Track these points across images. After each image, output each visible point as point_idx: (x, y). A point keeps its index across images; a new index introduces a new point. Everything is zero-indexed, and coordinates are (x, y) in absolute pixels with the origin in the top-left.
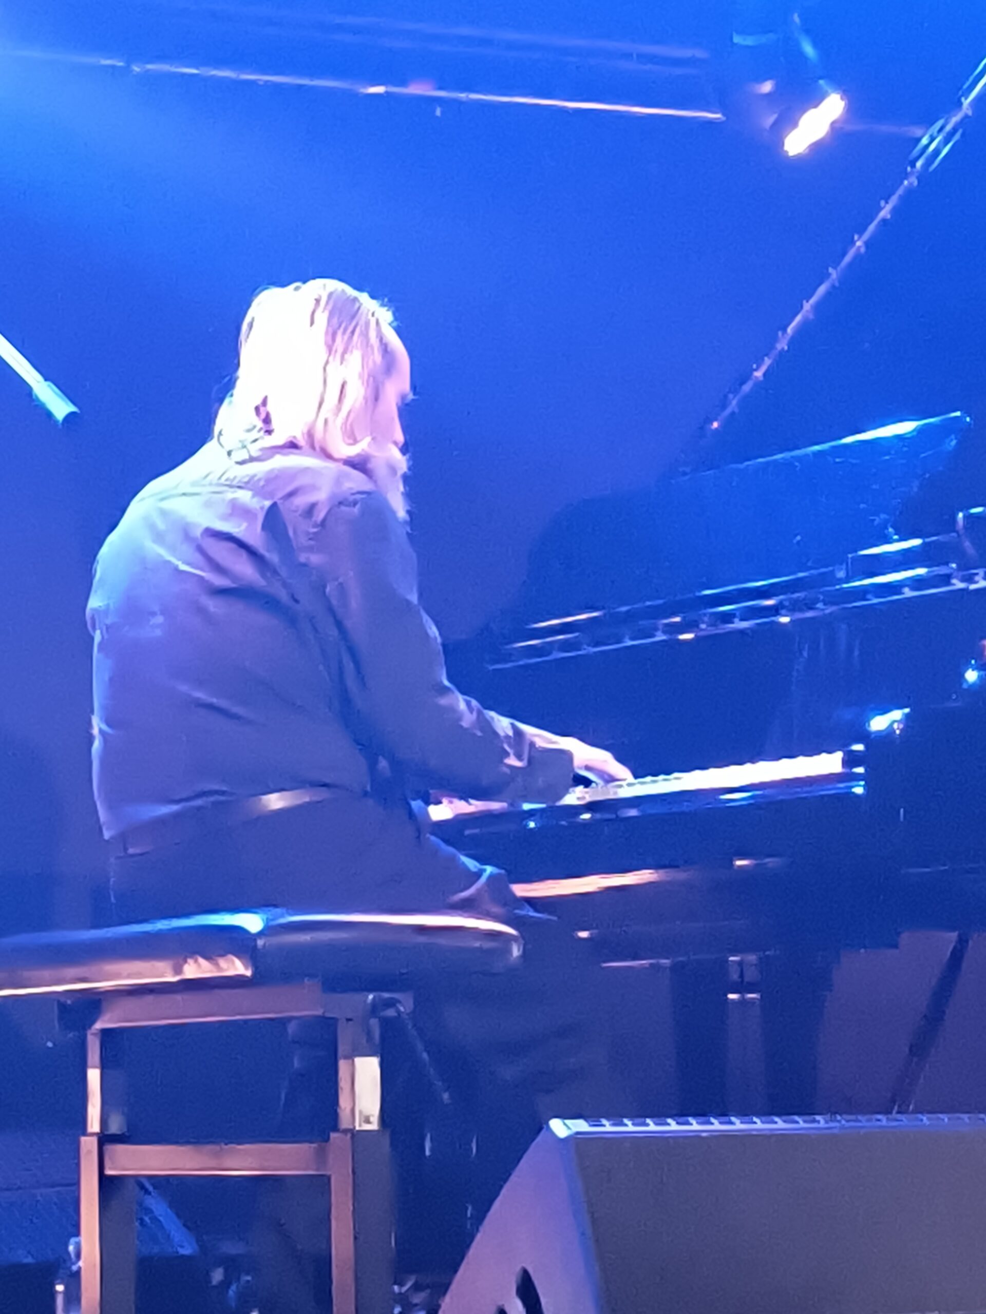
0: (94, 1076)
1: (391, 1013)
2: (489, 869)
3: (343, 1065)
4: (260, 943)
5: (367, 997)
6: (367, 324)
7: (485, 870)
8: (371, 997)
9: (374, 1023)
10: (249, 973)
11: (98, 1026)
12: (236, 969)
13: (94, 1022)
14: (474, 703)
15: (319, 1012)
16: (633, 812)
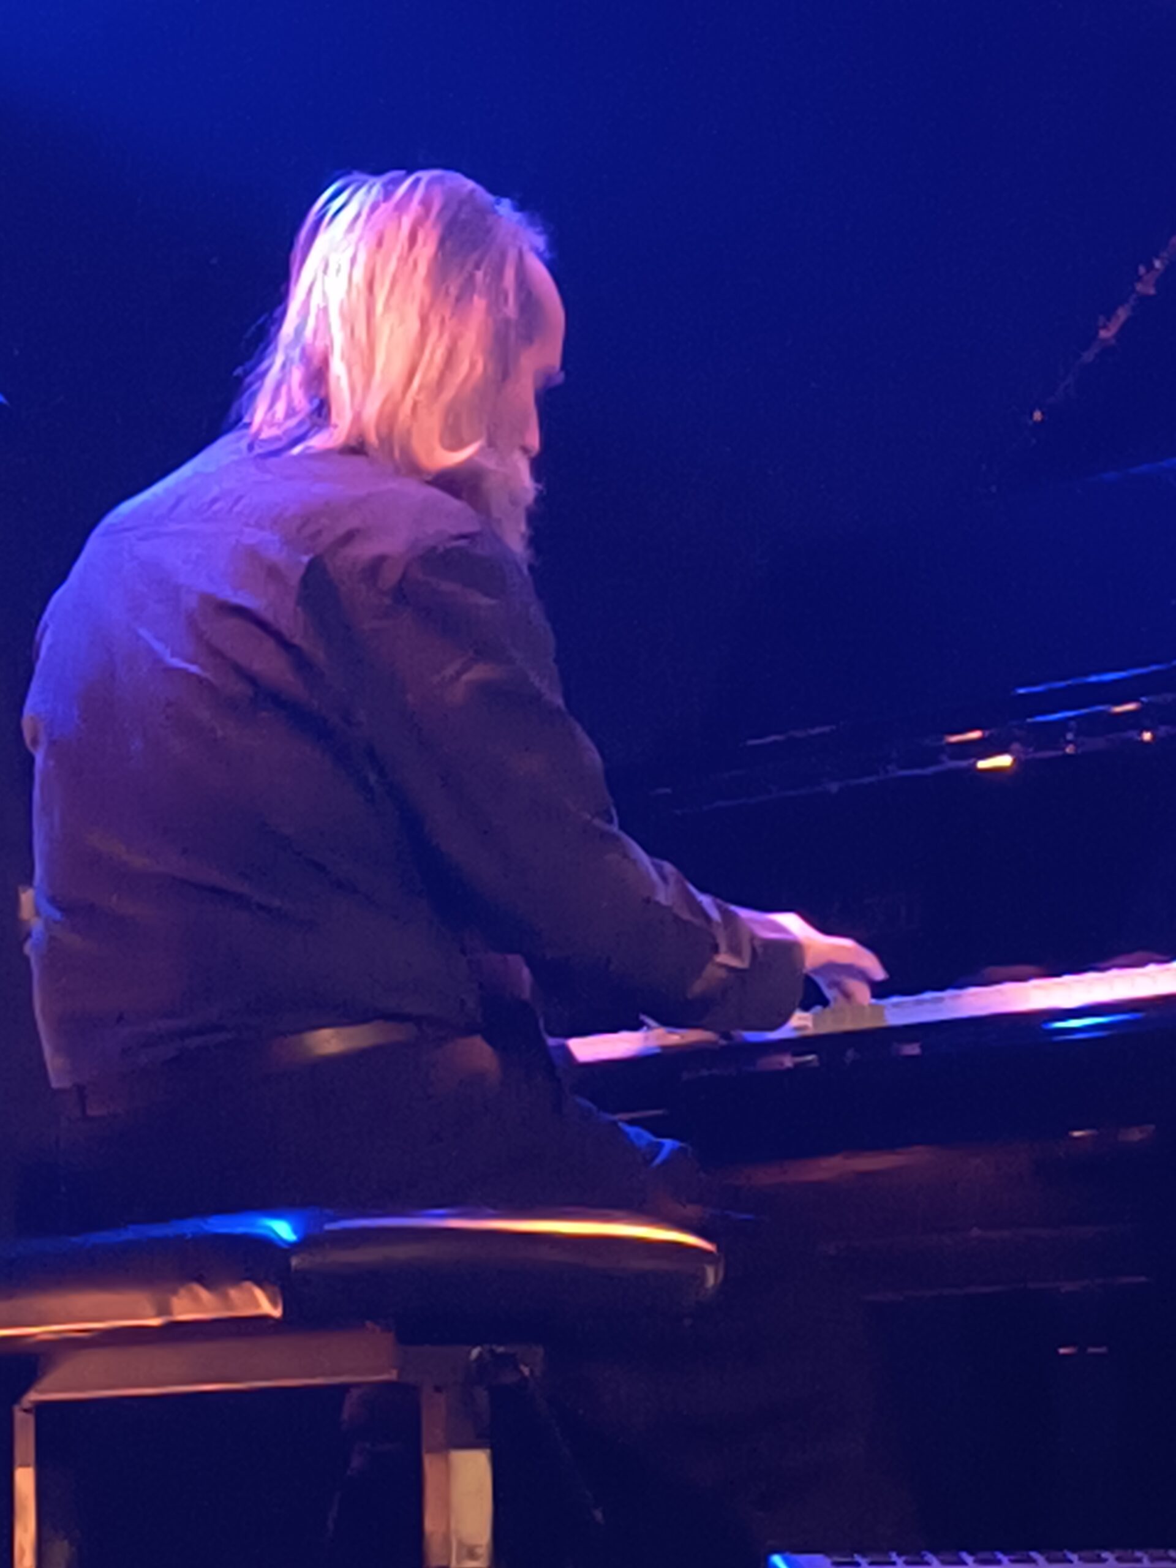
0: (25, 1480)
1: (508, 1378)
2: (669, 1144)
3: (431, 1465)
4: (294, 1262)
5: (469, 1353)
6: (503, 255)
7: (660, 1146)
8: (475, 1352)
9: (482, 1396)
10: (277, 1313)
11: (33, 1396)
12: (257, 1305)
13: (25, 1390)
14: (668, 867)
15: (392, 1375)
16: (913, 1049)
